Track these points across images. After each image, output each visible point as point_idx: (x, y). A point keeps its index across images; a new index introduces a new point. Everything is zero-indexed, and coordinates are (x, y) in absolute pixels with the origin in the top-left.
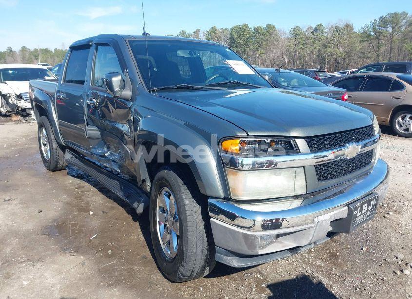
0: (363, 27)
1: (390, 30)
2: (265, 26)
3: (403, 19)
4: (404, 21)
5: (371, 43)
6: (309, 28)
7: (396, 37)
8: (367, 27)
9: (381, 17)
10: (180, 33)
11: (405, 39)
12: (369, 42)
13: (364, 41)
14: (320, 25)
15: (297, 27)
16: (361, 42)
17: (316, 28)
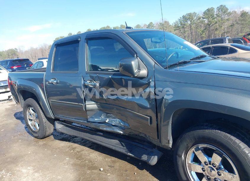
0: (175, 22)
1: (189, 22)
2: (120, 26)
3: (195, 16)
4: (196, 17)
5: (180, 30)
6: (145, 25)
7: (192, 26)
8: (177, 22)
9: (183, 16)
10: (69, 34)
11: (198, 27)
12: (179, 30)
13: (177, 30)
14: (151, 23)
15: (138, 25)
16: (175, 30)
17: (149, 25)
